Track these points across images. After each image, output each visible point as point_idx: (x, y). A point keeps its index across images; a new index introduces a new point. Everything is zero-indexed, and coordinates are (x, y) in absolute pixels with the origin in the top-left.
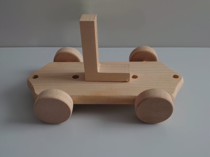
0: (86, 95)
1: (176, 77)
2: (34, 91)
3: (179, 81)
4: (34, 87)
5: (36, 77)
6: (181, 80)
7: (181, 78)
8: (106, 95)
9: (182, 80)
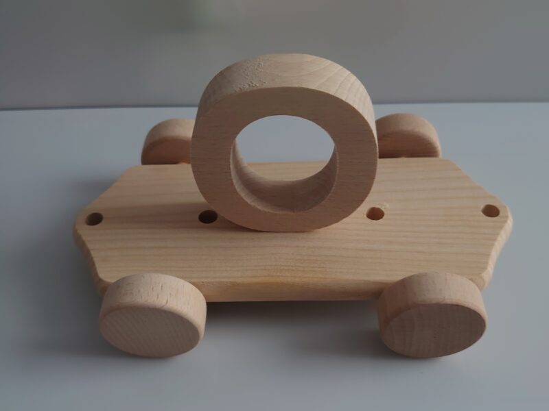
0: (239, 280)
1: (491, 211)
2: (95, 269)
3: (501, 227)
4: (94, 254)
5: (95, 219)
6: (505, 222)
7: (507, 217)
8: (297, 280)
9: (510, 223)
